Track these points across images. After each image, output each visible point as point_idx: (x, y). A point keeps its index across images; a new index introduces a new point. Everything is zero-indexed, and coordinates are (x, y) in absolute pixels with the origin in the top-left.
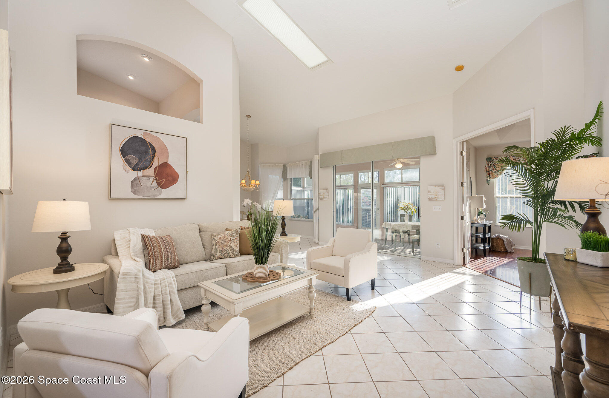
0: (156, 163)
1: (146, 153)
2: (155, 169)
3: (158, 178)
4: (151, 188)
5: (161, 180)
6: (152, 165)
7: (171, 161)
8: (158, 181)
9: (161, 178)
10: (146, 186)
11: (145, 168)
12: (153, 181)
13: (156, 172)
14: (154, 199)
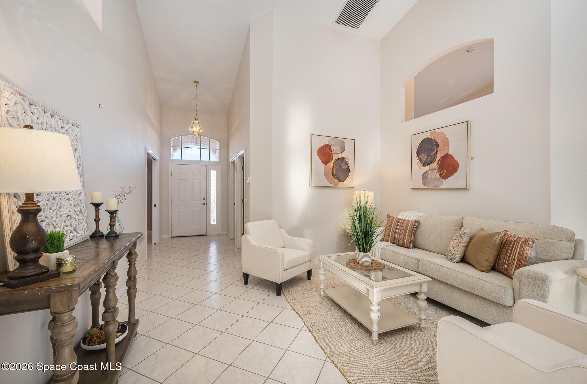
0: (439, 157)
1: (432, 149)
2: (438, 162)
3: (440, 169)
4: (435, 179)
5: (443, 172)
6: (436, 159)
7: (452, 152)
8: (440, 172)
9: (442, 170)
10: (432, 178)
11: (431, 163)
12: (436, 173)
13: (439, 165)
14: (436, 189)
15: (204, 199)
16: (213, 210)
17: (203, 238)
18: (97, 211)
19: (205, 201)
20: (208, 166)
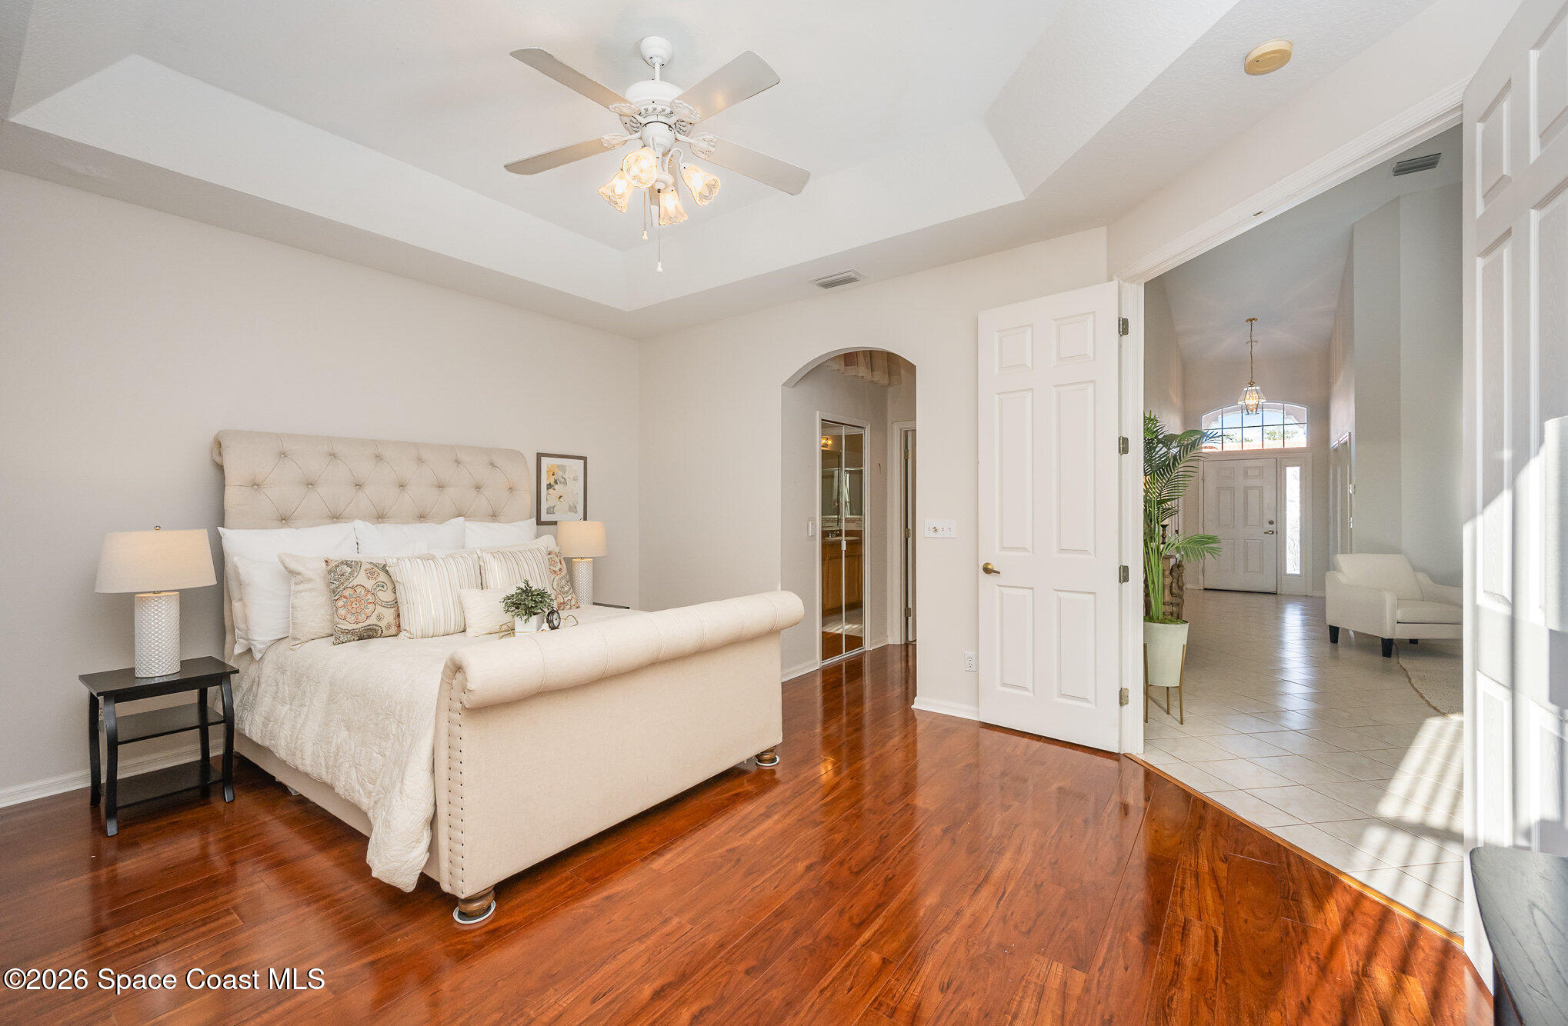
15: (1271, 523)
16: (1292, 544)
17: (1271, 597)
18: (1164, 530)
19: (1273, 527)
20: (1281, 458)
